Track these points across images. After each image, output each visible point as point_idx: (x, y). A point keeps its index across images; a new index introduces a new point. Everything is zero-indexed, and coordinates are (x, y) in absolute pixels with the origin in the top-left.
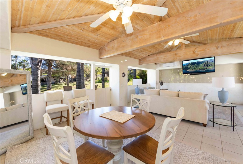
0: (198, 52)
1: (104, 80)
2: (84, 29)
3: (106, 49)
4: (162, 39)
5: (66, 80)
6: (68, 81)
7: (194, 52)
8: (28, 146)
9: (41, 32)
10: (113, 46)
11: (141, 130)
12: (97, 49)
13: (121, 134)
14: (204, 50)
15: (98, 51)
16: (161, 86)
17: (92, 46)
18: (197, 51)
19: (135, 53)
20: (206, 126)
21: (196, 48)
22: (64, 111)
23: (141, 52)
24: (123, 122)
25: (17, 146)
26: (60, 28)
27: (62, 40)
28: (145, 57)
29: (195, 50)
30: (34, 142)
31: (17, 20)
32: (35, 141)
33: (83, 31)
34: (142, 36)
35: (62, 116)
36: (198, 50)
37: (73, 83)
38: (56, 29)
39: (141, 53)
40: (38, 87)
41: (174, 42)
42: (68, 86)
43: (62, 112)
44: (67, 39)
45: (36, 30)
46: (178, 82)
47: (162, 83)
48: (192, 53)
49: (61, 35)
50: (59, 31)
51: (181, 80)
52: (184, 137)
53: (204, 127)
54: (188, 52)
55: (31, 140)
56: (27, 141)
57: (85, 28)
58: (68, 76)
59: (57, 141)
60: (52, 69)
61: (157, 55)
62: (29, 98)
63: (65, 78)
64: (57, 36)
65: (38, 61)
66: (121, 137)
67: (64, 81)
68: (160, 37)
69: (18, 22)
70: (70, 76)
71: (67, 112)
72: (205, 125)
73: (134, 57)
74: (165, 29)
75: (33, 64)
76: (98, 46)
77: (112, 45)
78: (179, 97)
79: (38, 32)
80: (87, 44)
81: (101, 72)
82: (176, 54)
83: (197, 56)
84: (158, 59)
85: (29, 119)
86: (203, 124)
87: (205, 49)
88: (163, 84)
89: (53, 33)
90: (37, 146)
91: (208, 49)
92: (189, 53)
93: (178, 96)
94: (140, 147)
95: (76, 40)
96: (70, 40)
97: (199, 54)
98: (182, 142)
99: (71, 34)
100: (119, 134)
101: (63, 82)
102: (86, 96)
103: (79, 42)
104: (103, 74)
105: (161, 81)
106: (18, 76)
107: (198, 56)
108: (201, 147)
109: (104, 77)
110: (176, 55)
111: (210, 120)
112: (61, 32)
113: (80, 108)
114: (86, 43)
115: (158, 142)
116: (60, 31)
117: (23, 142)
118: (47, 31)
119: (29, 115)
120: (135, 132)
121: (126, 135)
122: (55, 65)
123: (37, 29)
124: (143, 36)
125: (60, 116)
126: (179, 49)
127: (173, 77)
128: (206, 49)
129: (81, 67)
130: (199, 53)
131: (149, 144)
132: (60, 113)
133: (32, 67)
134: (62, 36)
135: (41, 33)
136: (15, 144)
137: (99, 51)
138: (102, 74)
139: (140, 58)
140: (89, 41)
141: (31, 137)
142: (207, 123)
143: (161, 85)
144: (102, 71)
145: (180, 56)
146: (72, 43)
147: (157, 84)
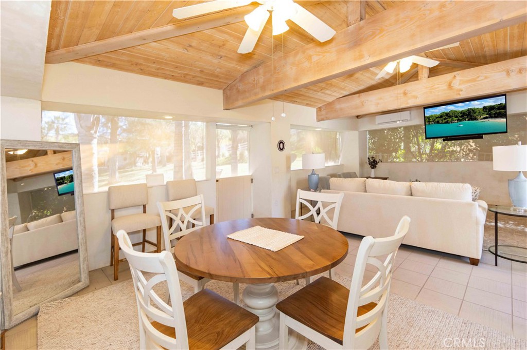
0: (460, 84)
1: (237, 158)
2: (190, 46)
3: (240, 88)
4: (365, 61)
5: (150, 160)
6: (153, 162)
7: (450, 86)
8: (80, 303)
9: (101, 59)
10: (254, 81)
11: (313, 265)
12: (219, 89)
13: (271, 273)
14: (474, 80)
15: (221, 91)
16: (373, 170)
17: (207, 82)
18: (456, 84)
19: (307, 94)
20: (477, 265)
21: (455, 76)
22: (150, 229)
23: (322, 91)
24: (277, 250)
25: (58, 301)
26: (139, 47)
27: (143, 72)
28: (331, 101)
29: (454, 82)
30: (90, 295)
31: (53, 38)
32: (92, 293)
33: (188, 51)
34: (319, 55)
35: (145, 241)
36: (460, 80)
37: (164, 165)
38: (132, 50)
39: (323, 93)
40: (93, 176)
41: (398, 63)
42: (154, 173)
43: (144, 231)
44: (154, 70)
45: (90, 55)
46: (414, 160)
47: (373, 164)
48: (446, 87)
49: (141, 61)
50: (138, 53)
51: (423, 154)
52: (422, 288)
53: (472, 266)
54: (436, 86)
55: (84, 291)
56: (77, 293)
57: (193, 44)
58: (153, 152)
59: (145, 282)
60: (119, 135)
61: (359, 96)
62: (78, 201)
63: (148, 155)
64: (132, 64)
65: (92, 119)
66: (271, 278)
67: (146, 162)
68: (361, 57)
69: (55, 40)
70: (158, 150)
71: (155, 231)
72: (474, 262)
73: (304, 102)
74: (373, 38)
75: (81, 127)
76: (221, 82)
77: (252, 78)
78: (412, 195)
79: (95, 58)
80: (198, 79)
81: (230, 139)
82: (406, 92)
83: (457, 94)
84: (363, 105)
85: (79, 246)
86: (470, 258)
87: (478, 77)
89: (125, 58)
90: (98, 304)
91: (486, 78)
92: (438, 87)
93: (410, 193)
94: (313, 302)
95: (173, 72)
96: (160, 71)
97: (462, 90)
98: (415, 299)
99: (162, 59)
100: (269, 273)
101: (143, 164)
102: (196, 195)
103: (179, 75)
104: (233, 144)
105: (373, 158)
106: (48, 153)
107: (460, 95)
108: (460, 311)
109: (237, 152)
110: (405, 94)
111: (489, 251)
112: (143, 56)
113: (186, 223)
114: (194, 77)
115: (349, 291)
116: (140, 54)
117: (69, 295)
118: (112, 56)
119: (78, 239)
120: (301, 268)
121: (282, 275)
122: (125, 127)
123: (93, 53)
124: (324, 56)
125: (142, 241)
126: (414, 79)
127: (402, 147)
128: (480, 79)
129: (183, 129)
130: (461, 87)
131: (335, 297)
132: (142, 234)
133: (79, 133)
134: (142, 64)
135: (99, 61)
136: (54, 297)
137: (224, 93)
138: (231, 142)
139: (320, 106)
140: (202, 72)
141: (84, 286)
142: (479, 258)
143: (372, 168)
144: (230, 136)
145: (416, 97)
146: (166, 78)
147: (362, 165)
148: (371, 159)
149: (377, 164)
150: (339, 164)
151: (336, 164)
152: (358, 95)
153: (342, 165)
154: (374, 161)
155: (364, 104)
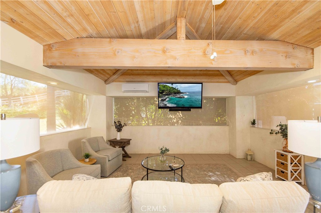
14: (222, 52)
16: (119, 133)
18: (210, 53)
21: (208, 44)
28: (68, 39)
36: (213, 49)
47: (119, 127)
48: (200, 54)
61: (110, 42)
82: (165, 49)
84: (115, 55)
88: (124, 129)
92: (194, 52)
105: (119, 122)
110: (164, 51)
128: (226, 52)
143: (118, 131)
145: (175, 58)
147: (108, 128)
148: (117, 123)
149: (122, 127)
150: (86, 127)
151: (83, 127)
152: (108, 40)
153: (89, 129)
154: (120, 125)
155: (116, 53)
